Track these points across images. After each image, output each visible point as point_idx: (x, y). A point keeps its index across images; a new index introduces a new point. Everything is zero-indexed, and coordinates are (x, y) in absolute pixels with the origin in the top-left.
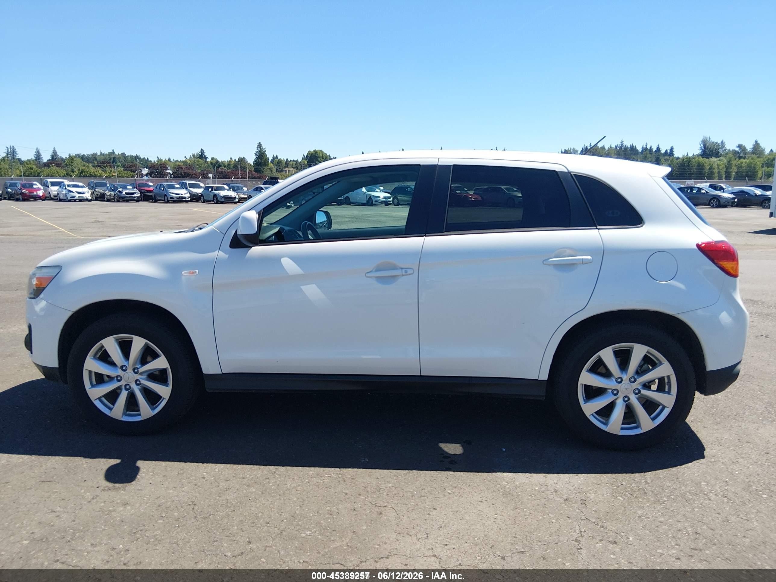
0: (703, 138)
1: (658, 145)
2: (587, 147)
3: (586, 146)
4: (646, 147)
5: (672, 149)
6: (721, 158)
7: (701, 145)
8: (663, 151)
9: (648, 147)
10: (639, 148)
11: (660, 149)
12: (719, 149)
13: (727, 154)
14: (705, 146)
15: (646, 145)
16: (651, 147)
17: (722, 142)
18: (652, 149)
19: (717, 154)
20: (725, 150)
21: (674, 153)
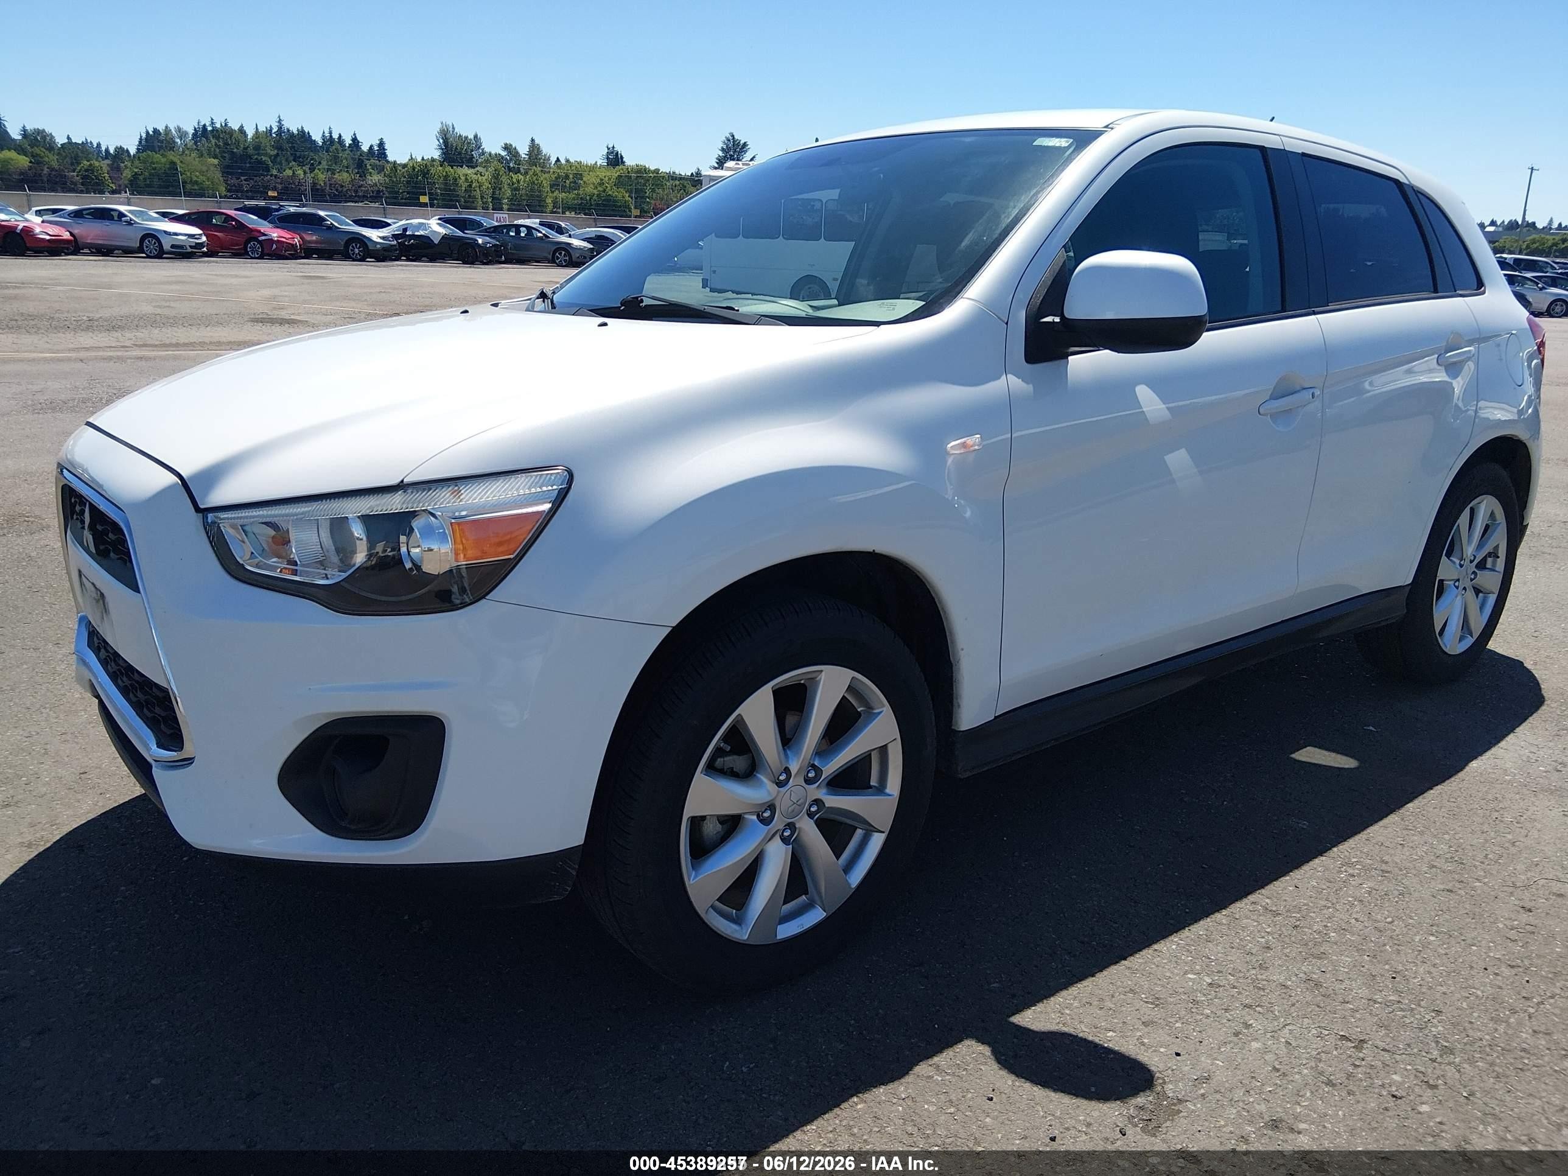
0: (440, 126)
1: (355, 134)
2: (204, 126)
3: (202, 124)
4: (331, 136)
5: (381, 144)
6: (478, 168)
7: (438, 140)
8: (365, 148)
9: (335, 136)
10: (317, 137)
11: (359, 142)
12: (472, 151)
13: (487, 161)
14: (446, 142)
15: (331, 133)
16: (340, 136)
17: (476, 137)
18: (343, 141)
19: (471, 163)
20: (483, 153)
21: (387, 152)
